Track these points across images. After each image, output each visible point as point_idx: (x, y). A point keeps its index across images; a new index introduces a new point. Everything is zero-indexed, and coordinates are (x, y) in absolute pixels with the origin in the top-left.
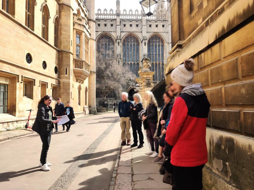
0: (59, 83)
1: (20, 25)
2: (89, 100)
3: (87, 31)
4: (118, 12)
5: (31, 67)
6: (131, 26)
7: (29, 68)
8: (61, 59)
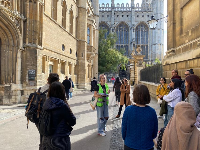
0: (78, 63)
1: (60, 26)
2: (94, 74)
3: (95, 24)
4: (113, 6)
5: (64, 53)
6: (123, 16)
7: (63, 54)
8: (79, 46)
